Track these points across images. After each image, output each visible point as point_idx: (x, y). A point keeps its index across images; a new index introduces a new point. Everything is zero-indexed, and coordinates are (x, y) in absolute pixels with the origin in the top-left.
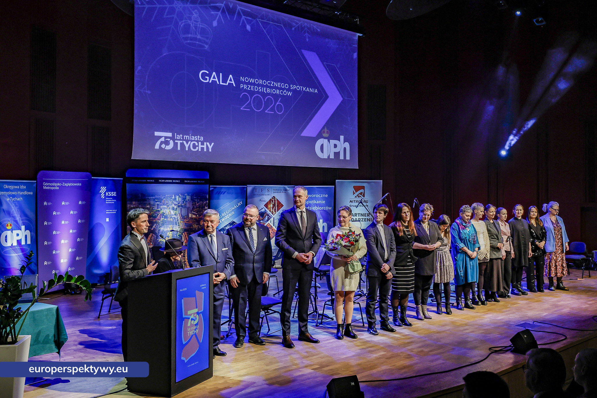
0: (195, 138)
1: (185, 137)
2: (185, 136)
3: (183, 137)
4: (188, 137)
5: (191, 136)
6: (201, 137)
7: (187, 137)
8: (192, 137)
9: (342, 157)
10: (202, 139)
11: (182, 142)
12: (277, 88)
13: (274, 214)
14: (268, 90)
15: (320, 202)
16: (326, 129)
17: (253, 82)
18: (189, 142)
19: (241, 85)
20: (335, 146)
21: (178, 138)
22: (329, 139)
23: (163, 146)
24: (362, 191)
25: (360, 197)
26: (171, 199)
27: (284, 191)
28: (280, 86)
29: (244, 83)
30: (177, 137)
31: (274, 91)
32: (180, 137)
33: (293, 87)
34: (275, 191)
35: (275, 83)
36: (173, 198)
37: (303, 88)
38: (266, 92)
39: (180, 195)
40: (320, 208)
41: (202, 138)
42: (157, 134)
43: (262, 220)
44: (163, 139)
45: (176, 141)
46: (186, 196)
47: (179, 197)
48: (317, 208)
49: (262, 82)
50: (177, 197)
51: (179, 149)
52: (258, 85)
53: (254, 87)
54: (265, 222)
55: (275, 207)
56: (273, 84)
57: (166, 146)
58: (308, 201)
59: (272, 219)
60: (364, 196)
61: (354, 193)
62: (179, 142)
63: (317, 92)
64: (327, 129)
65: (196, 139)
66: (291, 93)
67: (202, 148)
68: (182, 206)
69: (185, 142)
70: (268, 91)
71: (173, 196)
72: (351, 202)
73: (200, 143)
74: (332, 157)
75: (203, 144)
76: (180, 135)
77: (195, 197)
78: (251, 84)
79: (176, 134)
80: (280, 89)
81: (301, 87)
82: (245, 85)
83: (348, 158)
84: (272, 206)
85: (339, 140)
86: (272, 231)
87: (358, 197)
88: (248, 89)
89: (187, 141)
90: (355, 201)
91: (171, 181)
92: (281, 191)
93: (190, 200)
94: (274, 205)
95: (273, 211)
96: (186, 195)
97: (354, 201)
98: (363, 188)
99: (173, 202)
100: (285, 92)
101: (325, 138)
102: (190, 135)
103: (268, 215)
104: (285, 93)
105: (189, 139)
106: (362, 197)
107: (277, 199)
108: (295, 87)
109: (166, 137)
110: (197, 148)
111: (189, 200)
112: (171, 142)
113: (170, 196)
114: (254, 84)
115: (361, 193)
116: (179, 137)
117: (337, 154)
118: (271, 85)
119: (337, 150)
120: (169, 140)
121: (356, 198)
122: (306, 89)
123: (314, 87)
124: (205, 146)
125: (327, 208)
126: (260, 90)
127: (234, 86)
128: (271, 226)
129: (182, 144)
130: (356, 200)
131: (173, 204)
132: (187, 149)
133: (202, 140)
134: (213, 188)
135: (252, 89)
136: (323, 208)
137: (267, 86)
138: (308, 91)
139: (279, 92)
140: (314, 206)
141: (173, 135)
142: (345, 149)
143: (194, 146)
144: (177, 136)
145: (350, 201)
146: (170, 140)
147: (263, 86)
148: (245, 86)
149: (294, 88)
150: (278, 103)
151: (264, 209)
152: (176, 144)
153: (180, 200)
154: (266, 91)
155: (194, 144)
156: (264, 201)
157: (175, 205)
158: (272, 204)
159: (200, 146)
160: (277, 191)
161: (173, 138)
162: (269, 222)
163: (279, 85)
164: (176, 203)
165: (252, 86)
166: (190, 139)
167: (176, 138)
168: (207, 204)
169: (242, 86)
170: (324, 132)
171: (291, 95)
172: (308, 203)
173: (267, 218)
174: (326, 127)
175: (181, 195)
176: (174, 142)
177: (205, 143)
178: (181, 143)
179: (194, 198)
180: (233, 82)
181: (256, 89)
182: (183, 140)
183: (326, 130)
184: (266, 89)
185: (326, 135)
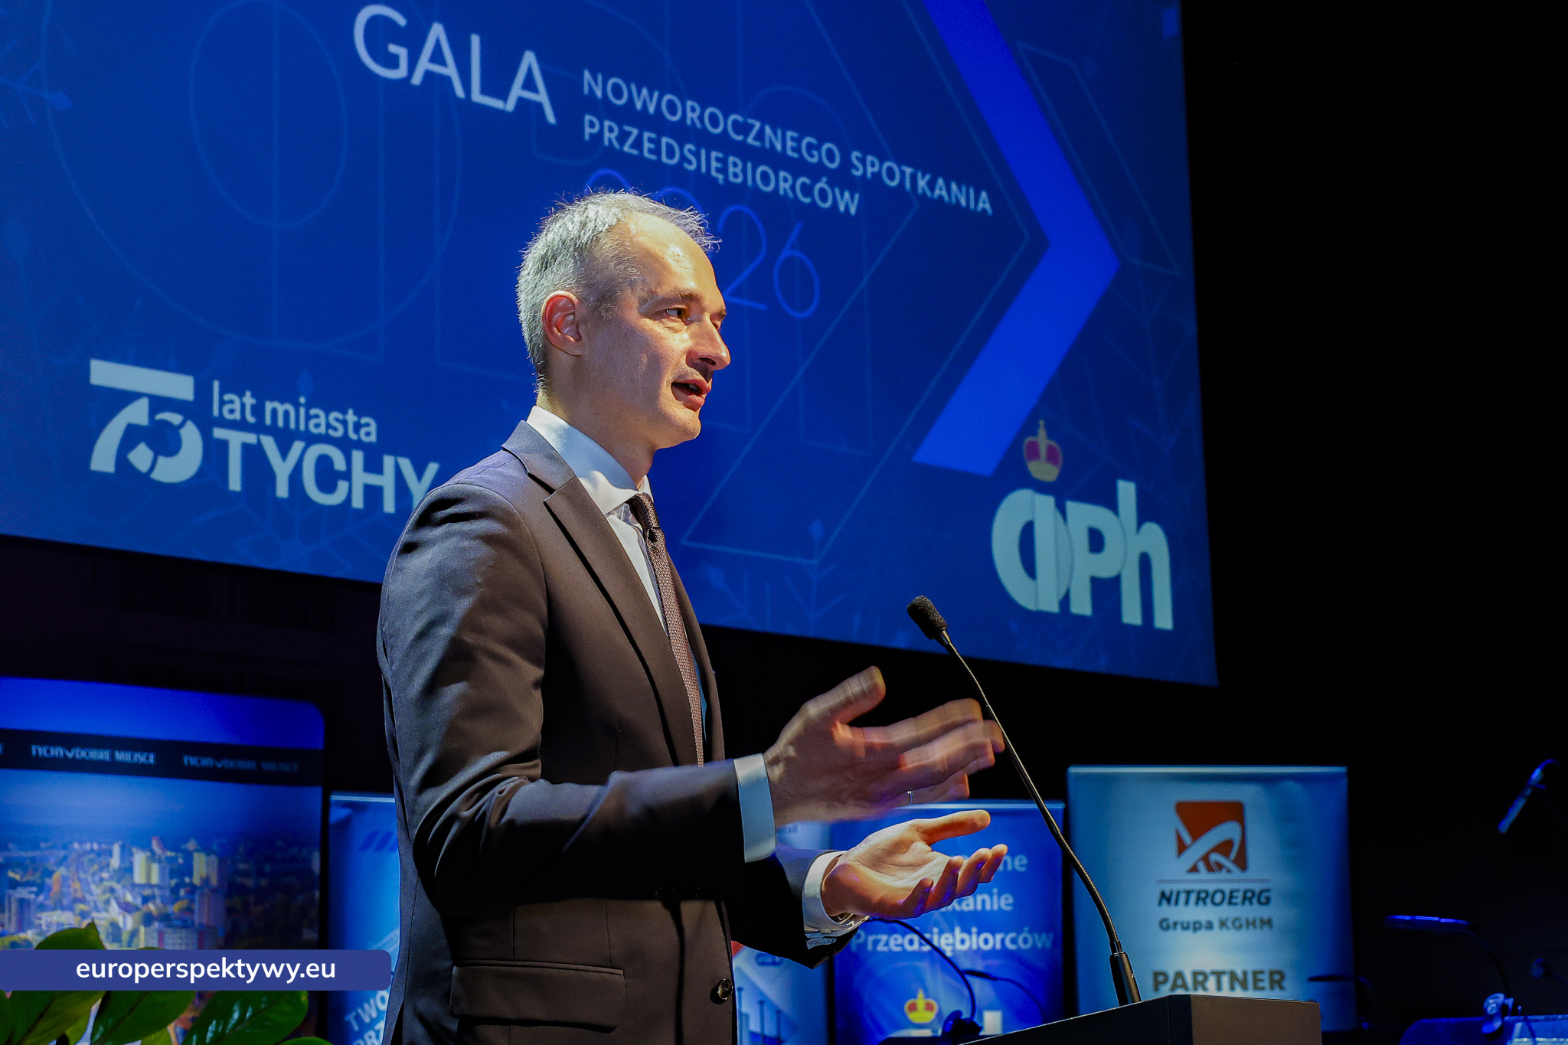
0: (329, 426)
1: (274, 412)
2: (269, 406)
3: (258, 411)
4: (286, 414)
5: (308, 406)
6: (364, 420)
7: (281, 408)
8: (313, 412)
9: (1131, 614)
10: (370, 432)
11: (251, 438)
12: (779, 161)
14: (731, 169)
15: (983, 902)
16: (1042, 433)
17: (651, 109)
18: (298, 446)
19: (588, 118)
20: (1096, 541)
21: (232, 411)
22: (1061, 492)
23: (141, 457)
24: (1228, 831)
25: (1220, 867)
26: (101, 869)
28: (797, 150)
29: (605, 109)
30: (222, 403)
31: (765, 177)
32: (243, 406)
33: (863, 161)
35: (768, 130)
36: (115, 862)
37: (914, 179)
38: (721, 177)
39: (155, 846)
40: (986, 941)
41: (373, 428)
42: (105, 373)
44: (137, 413)
45: (219, 433)
46: (188, 856)
47: (153, 858)
48: (963, 942)
49: (701, 118)
50: (139, 858)
51: (235, 483)
52: (682, 132)
53: (657, 142)
56: (760, 136)
57: (161, 460)
60: (1242, 862)
61: (1182, 848)
62: (236, 440)
63: (988, 206)
64: (1050, 436)
65: (335, 429)
66: (852, 199)
67: (373, 494)
68: (165, 918)
69: (269, 444)
70: (736, 175)
71: (116, 849)
72: (1169, 900)
73: (358, 457)
74: (1082, 606)
75: (373, 465)
76: (241, 395)
77: (241, 866)
78: (644, 121)
79: (216, 385)
80: (797, 167)
81: (908, 170)
82: (607, 123)
83: (1164, 620)
85: (1111, 504)
87: (1210, 869)
88: (626, 148)
89: (285, 439)
90: (1188, 893)
91: (103, 755)
93: (214, 881)
96: (191, 845)
97: (1183, 897)
98: (1235, 812)
99: (112, 890)
100: (822, 192)
101: (1041, 488)
102: (302, 400)
104: (823, 195)
105: (292, 426)
106: (1229, 871)
108: (873, 165)
109: (158, 403)
110: (342, 486)
111: (206, 881)
112: (191, 436)
113: (99, 854)
114: (655, 123)
115: (1224, 848)
116: (238, 405)
117: (1106, 590)
118: (750, 140)
119: (1104, 566)
120: (175, 418)
121: (1194, 876)
122: (932, 185)
123: (976, 180)
124: (386, 481)
125: (1025, 941)
126: (690, 163)
127: (551, 117)
129: (253, 456)
130: (1197, 887)
131: (114, 905)
132: (282, 490)
133: (373, 438)
134: (344, 812)
135: (646, 154)
136: (1003, 941)
137: (723, 143)
138: (941, 197)
139: (793, 188)
140: (945, 926)
141: (203, 392)
142: (1145, 563)
143: (327, 477)
144: (227, 397)
145: (1163, 895)
146: (182, 424)
147: (705, 140)
148: (611, 130)
149: (870, 170)
150: (786, 253)
152: (215, 452)
153: (155, 879)
154: (724, 170)
155: (324, 462)
157: (127, 908)
159: (361, 478)
161: (198, 411)
163: (790, 144)
164: (129, 898)
165: (646, 135)
166: (302, 427)
167: (216, 413)
168: (314, 912)
169: (592, 125)
170: (1034, 453)
171: (853, 210)
174: (1041, 423)
175: (165, 846)
176: (208, 441)
177: (388, 461)
178: (246, 447)
179: (238, 872)
180: (542, 97)
181: (671, 154)
182: (259, 428)
183: (1043, 440)
184: (723, 161)
185: (1043, 470)
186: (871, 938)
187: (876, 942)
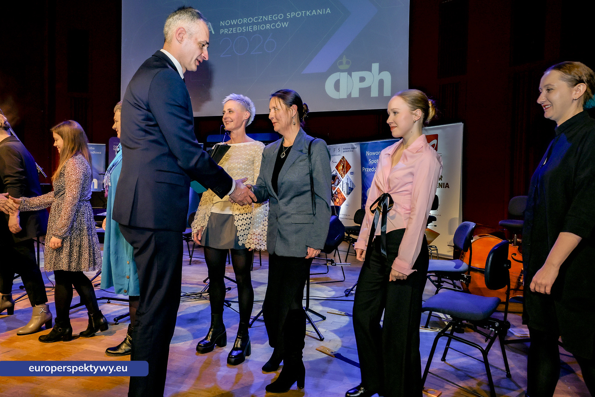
9: (374, 94)
13: (343, 177)
16: (344, 58)
17: (235, 23)
20: (362, 79)
22: (350, 71)
27: (352, 150)
28: (272, 18)
29: (225, 27)
31: (263, 27)
33: (290, 14)
34: (344, 150)
35: (264, 17)
37: (306, 13)
38: (252, 31)
43: (334, 184)
49: (247, 21)
52: (242, 25)
53: (237, 29)
54: (336, 186)
55: (344, 169)
56: (262, 19)
58: (372, 161)
59: (341, 183)
63: (329, 12)
66: (286, 24)
70: (255, 29)
74: (356, 94)
78: (234, 26)
80: (271, 22)
81: (304, 12)
83: (387, 94)
84: (341, 167)
85: (370, 70)
86: (341, 197)
88: (229, 33)
92: (349, 150)
94: (343, 167)
95: (342, 173)
98: (436, 137)
101: (344, 71)
103: (338, 179)
104: (278, 25)
107: (346, 159)
108: (293, 14)
114: (236, 26)
117: (365, 91)
118: (259, 21)
119: (364, 85)
122: (311, 13)
123: (325, 7)
126: (244, 30)
127: (213, 33)
128: (341, 191)
135: (234, 32)
137: (252, 24)
138: (314, 14)
139: (270, 27)
142: (381, 81)
147: (248, 25)
148: (226, 30)
149: (292, 16)
150: (268, 40)
151: (335, 171)
154: (252, 29)
156: (336, 162)
158: (342, 165)
160: (346, 150)
162: (339, 186)
165: (234, 28)
169: (222, 31)
170: (341, 63)
171: (287, 26)
172: (372, 163)
173: (337, 181)
174: (344, 56)
180: (212, 30)
181: (240, 30)
183: (344, 60)
184: (252, 27)
185: (346, 66)
186: (365, 169)
187: (367, 170)
